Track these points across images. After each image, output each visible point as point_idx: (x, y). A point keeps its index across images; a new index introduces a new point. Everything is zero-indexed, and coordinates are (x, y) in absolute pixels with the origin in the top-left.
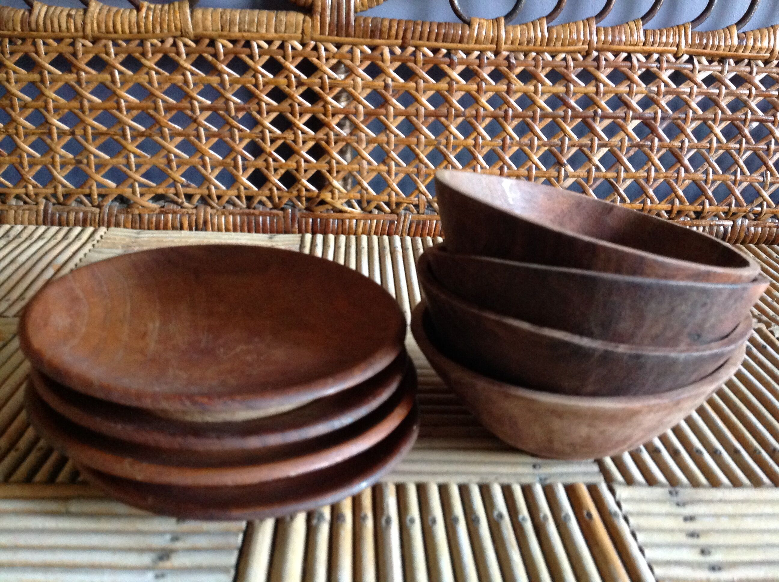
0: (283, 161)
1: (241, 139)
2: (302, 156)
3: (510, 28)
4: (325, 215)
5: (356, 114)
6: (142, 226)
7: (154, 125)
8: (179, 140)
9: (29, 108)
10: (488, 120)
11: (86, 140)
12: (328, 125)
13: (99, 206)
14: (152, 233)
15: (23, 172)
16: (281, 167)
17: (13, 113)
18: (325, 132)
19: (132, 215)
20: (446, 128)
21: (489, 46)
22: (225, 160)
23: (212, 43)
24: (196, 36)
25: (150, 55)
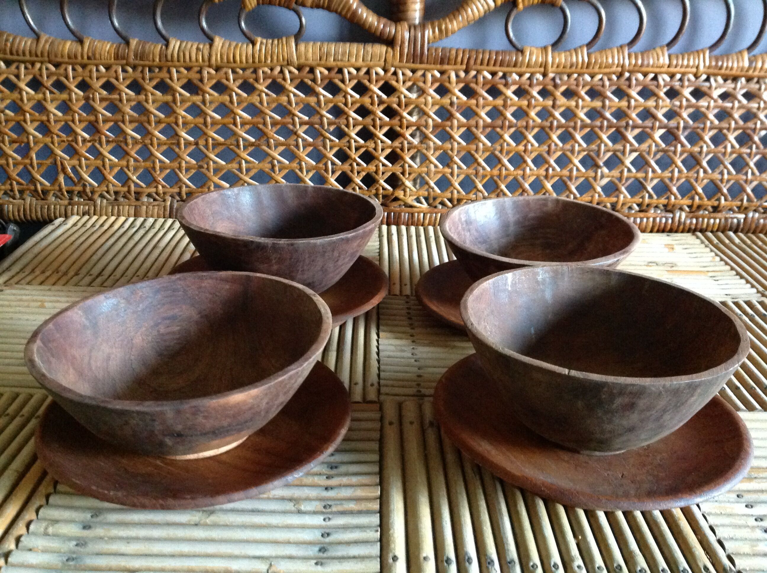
0: (365, 165)
1: (331, 148)
2: (381, 161)
3: (556, 54)
4: (398, 209)
5: (426, 126)
7: (262, 136)
8: (282, 148)
9: (162, 123)
10: (536, 130)
11: (207, 149)
12: (403, 136)
15: (155, 175)
16: (363, 170)
17: (149, 128)
18: (400, 141)
20: (501, 137)
21: (538, 69)
22: (318, 165)
23: (312, 70)
24: (299, 65)
25: (262, 80)
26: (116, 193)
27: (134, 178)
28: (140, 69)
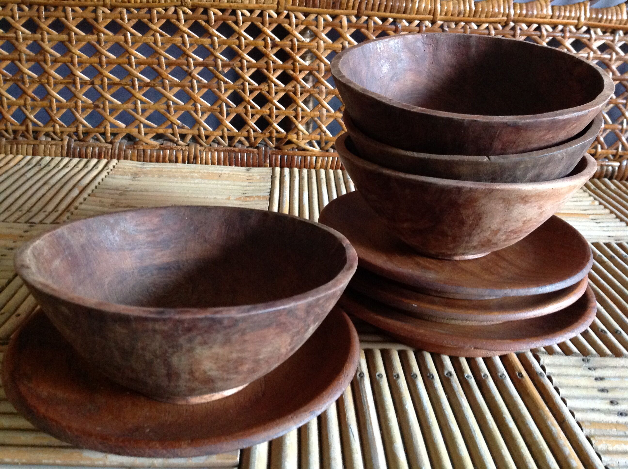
0: (259, 108)
1: (226, 90)
2: (274, 104)
4: (291, 152)
5: (319, 70)
6: (145, 159)
7: (157, 77)
8: (176, 89)
9: (59, 62)
11: (103, 89)
12: (296, 79)
13: (111, 143)
14: (154, 165)
15: (52, 114)
16: (257, 113)
17: (46, 67)
18: (293, 85)
19: (138, 150)
21: (427, 16)
22: (212, 107)
23: (206, 11)
24: (192, 6)
25: (156, 21)
26: (15, 132)
27: (32, 117)
28: (36, 7)
